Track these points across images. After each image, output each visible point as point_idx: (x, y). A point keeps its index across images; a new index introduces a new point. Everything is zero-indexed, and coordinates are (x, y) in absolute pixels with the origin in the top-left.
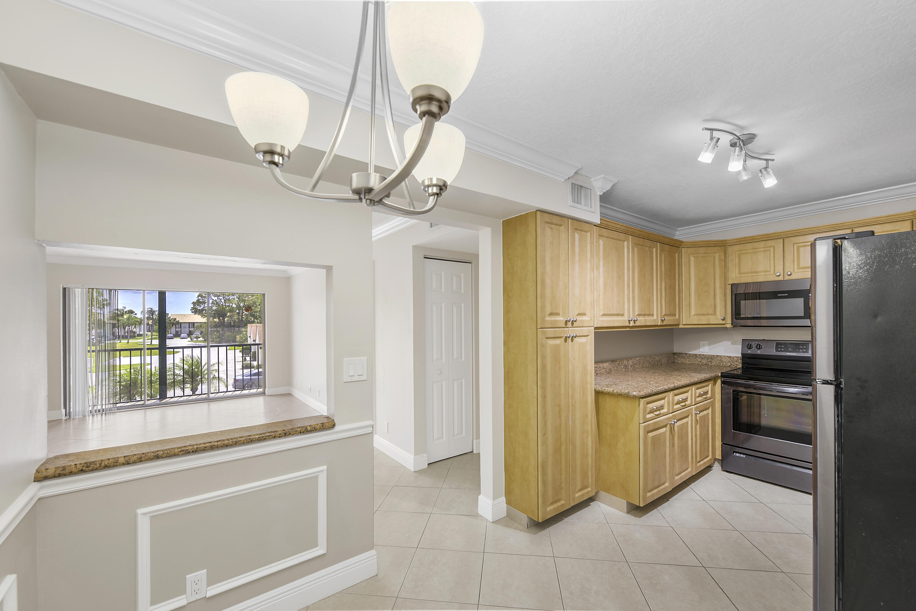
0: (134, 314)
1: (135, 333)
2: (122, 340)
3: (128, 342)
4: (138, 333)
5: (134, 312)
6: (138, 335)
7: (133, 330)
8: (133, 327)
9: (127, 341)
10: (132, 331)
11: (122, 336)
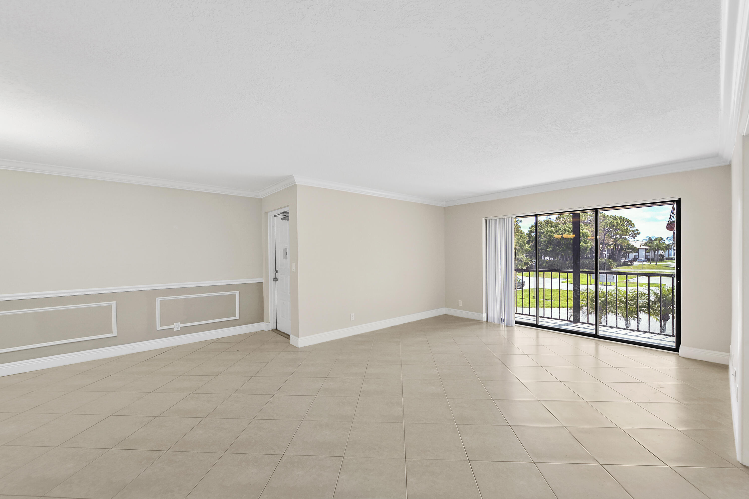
0: (663, 240)
1: (664, 256)
2: (651, 262)
3: (656, 265)
4: (667, 256)
5: (663, 239)
6: (667, 259)
7: (662, 254)
8: (662, 251)
9: (655, 263)
10: (660, 255)
11: (653, 258)
